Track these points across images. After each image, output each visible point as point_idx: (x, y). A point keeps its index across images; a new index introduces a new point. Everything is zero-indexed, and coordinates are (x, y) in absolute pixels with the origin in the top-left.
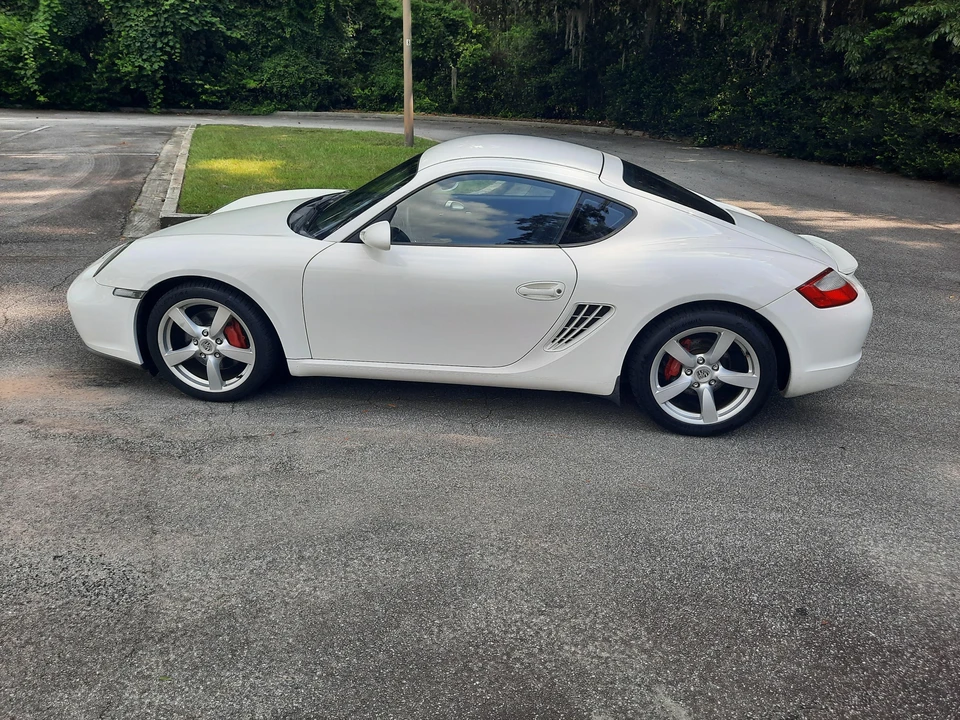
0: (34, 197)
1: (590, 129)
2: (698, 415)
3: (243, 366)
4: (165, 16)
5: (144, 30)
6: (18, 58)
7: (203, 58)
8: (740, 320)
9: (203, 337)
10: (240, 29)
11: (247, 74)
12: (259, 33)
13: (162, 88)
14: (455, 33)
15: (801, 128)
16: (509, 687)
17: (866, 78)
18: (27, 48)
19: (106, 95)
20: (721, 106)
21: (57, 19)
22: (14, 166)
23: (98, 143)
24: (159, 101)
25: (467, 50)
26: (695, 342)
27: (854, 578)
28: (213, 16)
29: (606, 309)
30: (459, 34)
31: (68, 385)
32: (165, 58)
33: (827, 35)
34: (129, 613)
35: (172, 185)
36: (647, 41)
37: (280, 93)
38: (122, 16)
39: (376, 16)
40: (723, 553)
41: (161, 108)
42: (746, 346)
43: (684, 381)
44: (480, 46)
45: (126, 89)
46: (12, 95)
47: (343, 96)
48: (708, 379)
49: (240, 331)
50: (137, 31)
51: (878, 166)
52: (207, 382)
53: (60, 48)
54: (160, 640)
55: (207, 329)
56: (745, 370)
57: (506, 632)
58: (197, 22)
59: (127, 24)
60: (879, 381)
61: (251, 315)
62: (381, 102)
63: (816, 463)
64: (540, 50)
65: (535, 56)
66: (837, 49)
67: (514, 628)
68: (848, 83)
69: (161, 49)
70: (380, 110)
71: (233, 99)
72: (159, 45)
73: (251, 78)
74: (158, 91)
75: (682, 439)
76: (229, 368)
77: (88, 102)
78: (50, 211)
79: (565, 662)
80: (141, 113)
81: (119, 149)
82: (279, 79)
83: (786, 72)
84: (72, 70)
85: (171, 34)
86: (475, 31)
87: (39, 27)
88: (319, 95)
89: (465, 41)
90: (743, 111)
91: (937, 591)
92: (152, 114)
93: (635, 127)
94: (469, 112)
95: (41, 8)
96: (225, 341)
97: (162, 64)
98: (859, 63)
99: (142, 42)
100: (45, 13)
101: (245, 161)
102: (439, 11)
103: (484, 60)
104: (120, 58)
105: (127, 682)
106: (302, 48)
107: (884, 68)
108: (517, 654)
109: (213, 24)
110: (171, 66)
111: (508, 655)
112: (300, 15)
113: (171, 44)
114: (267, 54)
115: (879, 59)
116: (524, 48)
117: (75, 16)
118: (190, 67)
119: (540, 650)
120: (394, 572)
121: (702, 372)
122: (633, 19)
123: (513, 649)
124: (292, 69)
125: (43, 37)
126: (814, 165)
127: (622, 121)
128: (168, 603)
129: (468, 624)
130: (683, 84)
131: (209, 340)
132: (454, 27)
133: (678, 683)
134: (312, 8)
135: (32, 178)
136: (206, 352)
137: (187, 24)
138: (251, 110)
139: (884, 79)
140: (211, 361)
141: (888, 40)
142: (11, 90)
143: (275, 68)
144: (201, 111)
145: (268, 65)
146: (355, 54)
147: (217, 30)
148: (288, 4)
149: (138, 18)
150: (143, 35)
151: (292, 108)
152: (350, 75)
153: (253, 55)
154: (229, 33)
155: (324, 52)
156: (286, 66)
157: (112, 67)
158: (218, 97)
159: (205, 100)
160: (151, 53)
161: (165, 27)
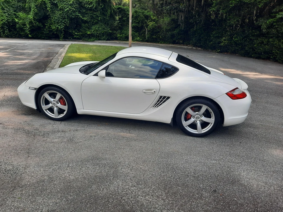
0: (21, 62)
1: (185, 47)
2: (196, 131)
3: (64, 111)
4: (65, 13)
5: (59, 17)
6: (24, 25)
7: (75, 25)
8: (208, 102)
9: (53, 102)
10: (86, 17)
11: (87, 30)
12: (91, 18)
13: (63, 33)
14: (147, 19)
15: (248, 48)
16: (120, 207)
17: (268, 33)
18: (27, 22)
19: (48, 35)
20: (224, 41)
21: (36, 14)
22: (18, 54)
23: (43, 48)
24: (62, 37)
25: (151, 24)
26: (196, 109)
27: (234, 182)
28: (79, 13)
29: (168, 98)
30: (148, 19)
31: (16, 114)
32: (65, 25)
33: (256, 20)
34: (15, 179)
35: (59, 60)
36: (203, 22)
37: (97, 36)
38: (53, 13)
39: (125, 14)
40: (195, 172)
41: (63, 39)
42: (210, 110)
43: (192, 120)
44: (154, 23)
45: (53, 34)
46: (22, 35)
47: (114, 36)
48: (199, 120)
49: (64, 101)
50: (57, 17)
51: (271, 60)
52: (54, 115)
53: (36, 22)
54: (22, 187)
55: (54, 99)
56: (211, 118)
57: (122, 191)
58: (74, 15)
59: (55, 15)
60: (257, 123)
61: (66, 96)
62: (125, 39)
63: (231, 147)
64: (172, 24)
65: (170, 26)
66: (259, 25)
67: (125, 190)
68: (262, 35)
69: (64, 22)
70: (125, 41)
71: (83, 37)
72: (63, 21)
73: (89, 31)
74: (62, 34)
75: (191, 138)
76: (61, 111)
77: (43, 37)
78: (25, 66)
79: (138, 201)
80: (57, 40)
81: (48, 50)
82: (96, 31)
83: (244, 32)
84: (39, 28)
85: (67, 18)
86: (153, 19)
87: (31, 16)
88: (107, 36)
89: (150, 21)
90: (231, 43)
91: (260, 187)
92: (60, 40)
93: (199, 47)
94: (151, 42)
95: (32, 11)
96: (59, 103)
97: (64, 27)
98: (266, 29)
99: (58, 21)
100: (32, 12)
101: (82, 54)
102: (143, 13)
103: (156, 27)
104: (52, 25)
105: (8, 199)
106: (103, 23)
107: (273, 30)
108: (124, 198)
109: (79, 16)
110: (66, 27)
111: (121, 198)
112: (103, 13)
113: (66, 21)
114: (94, 24)
115: (272, 28)
116: (167, 23)
117: (40, 13)
118: (72, 28)
119: (132, 197)
120: (94, 172)
121: (198, 118)
122: (198, 15)
123: (123, 197)
124: (100, 29)
125: (32, 19)
126: (252, 59)
127: (195, 45)
128: (27, 177)
129: (112, 188)
130: (213, 34)
131: (55, 103)
132: (147, 17)
133: (171, 210)
134: (107, 11)
135: (22, 57)
136: (54, 106)
137: (71, 16)
138: (88, 40)
139: (274, 34)
140: (55, 109)
141: (274, 22)
142: (22, 33)
143: (95, 28)
144: (74, 40)
145: (93, 27)
146: (119, 25)
147: (80, 17)
148: (100, 10)
149: (58, 14)
150: (59, 19)
151: (100, 40)
152: (117, 31)
153: (89, 25)
154: (83, 18)
155: (109, 24)
156: (99, 28)
157: (50, 27)
158: (79, 36)
159: (75, 37)
160: (61, 24)
161: (65, 16)
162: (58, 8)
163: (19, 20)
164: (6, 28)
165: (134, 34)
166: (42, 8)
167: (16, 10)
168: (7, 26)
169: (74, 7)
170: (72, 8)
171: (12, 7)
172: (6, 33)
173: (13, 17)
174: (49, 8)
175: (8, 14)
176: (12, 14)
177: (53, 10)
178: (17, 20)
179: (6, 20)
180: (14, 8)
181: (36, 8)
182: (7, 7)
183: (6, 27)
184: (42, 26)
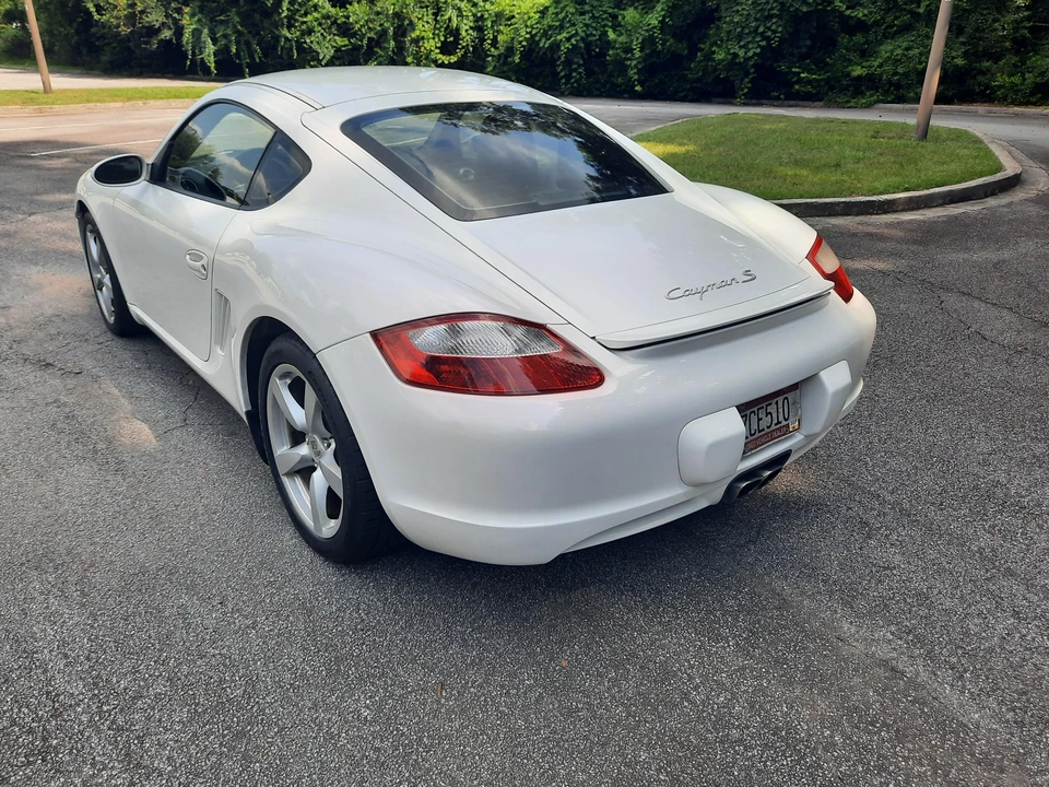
5: (749, 15)
6: (628, 50)
7: (809, 43)
10: (865, 7)
11: (857, 60)
12: (888, 11)
13: (751, 77)
18: (638, 39)
19: (699, 85)
21: (672, 9)
24: (746, 90)
32: (764, 43)
37: (890, 82)
41: (747, 98)
45: (717, 79)
46: (620, 86)
47: (980, 85)
50: (741, 15)
53: (668, 37)
59: (735, 9)
69: (762, 34)
71: (832, 88)
72: (761, 29)
73: (859, 64)
74: (747, 80)
77: (681, 92)
80: (719, 103)
82: (893, 64)
84: (676, 61)
85: (776, 16)
87: (653, 19)
92: (734, 105)
97: (758, 50)
99: (743, 28)
100: (662, 4)
104: (719, 46)
109: (831, 3)
110: (770, 54)
113: (774, 27)
114: (888, 36)
118: (791, 54)
124: (914, 52)
125: (655, 27)
137: (797, 4)
138: (847, 102)
142: (619, 81)
143: (892, 51)
144: (791, 102)
145: (886, 49)
146: (1016, 29)
147: (834, 10)
150: (747, 20)
151: (900, 100)
152: (996, 58)
153: (871, 37)
154: (848, 12)
155: (969, 30)
156: (907, 49)
157: (709, 56)
158: (813, 87)
159: (798, 91)
160: (750, 39)
161: (772, 9)
163: (618, 36)
164: (577, 63)
168: (583, 57)
172: (576, 81)
173: (605, 26)
175: (593, 17)
176: (605, 16)
178: (612, 35)
179: (582, 38)
183: (576, 60)
184: (686, 52)
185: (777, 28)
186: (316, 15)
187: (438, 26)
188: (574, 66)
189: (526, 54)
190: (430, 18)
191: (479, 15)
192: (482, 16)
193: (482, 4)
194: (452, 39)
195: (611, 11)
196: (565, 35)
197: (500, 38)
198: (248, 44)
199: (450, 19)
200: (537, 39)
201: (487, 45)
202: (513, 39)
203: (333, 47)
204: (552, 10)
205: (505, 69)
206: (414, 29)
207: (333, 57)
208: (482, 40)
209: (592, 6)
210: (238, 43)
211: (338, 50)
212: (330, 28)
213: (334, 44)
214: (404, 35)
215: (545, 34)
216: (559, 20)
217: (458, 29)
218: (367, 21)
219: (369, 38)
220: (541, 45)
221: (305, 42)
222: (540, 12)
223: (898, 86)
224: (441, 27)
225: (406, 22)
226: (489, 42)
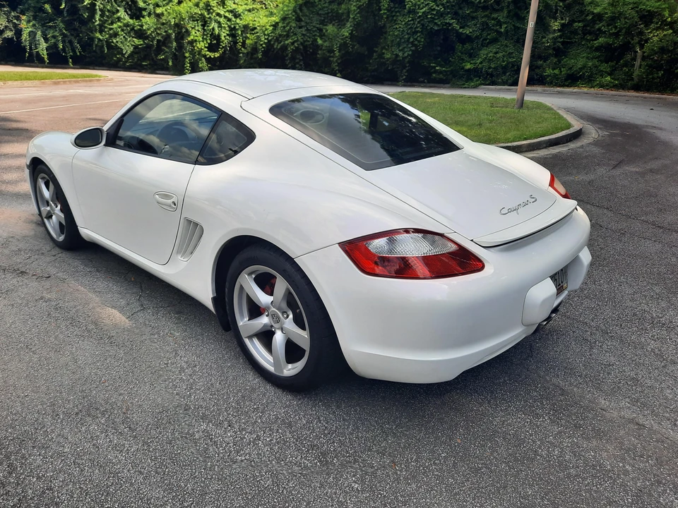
4: (418, 20)
5: (403, 30)
6: (331, 51)
7: (439, 48)
10: (470, 28)
11: (467, 59)
12: (483, 30)
13: (407, 69)
14: (648, 23)
18: (337, 44)
19: (376, 73)
21: (357, 26)
24: (404, 77)
25: (657, 36)
28: (452, 19)
29: (202, 229)
30: (652, 23)
32: (413, 48)
37: (487, 73)
38: (393, 22)
39: (582, 12)
41: (405, 82)
44: (671, 31)
45: (387, 70)
47: (537, 75)
50: (399, 31)
53: (355, 43)
56: (305, 328)
58: (439, 23)
59: (395, 27)
62: (566, 80)
69: (412, 43)
71: (454, 76)
72: (411, 40)
73: (469, 62)
74: (404, 71)
82: (488, 62)
84: (359, 57)
85: (420, 32)
86: (669, 19)
87: (346, 32)
89: (657, 29)
92: (398, 86)
94: (648, 90)
95: (350, 20)
97: (410, 53)
99: (401, 39)
100: (351, 22)
103: (673, 44)
104: (387, 50)
106: (512, 39)
109: (450, 24)
110: (416, 54)
112: (515, 15)
113: (419, 39)
114: (485, 45)
117: (367, 23)
118: (430, 55)
121: (275, 316)
125: (347, 37)
132: (648, 17)
137: (432, 25)
138: (464, 84)
143: (487, 54)
144: (431, 85)
145: (483, 53)
146: (555, 43)
147: (453, 29)
148: (508, 7)
149: (402, 22)
150: (403, 34)
151: (493, 83)
152: (545, 59)
153: (475, 46)
154: (461, 30)
156: (496, 53)
157: (381, 55)
158: (444, 75)
159: (435, 78)
160: (405, 46)
161: (417, 27)
162: (405, 8)
163: (324, 42)
164: (299, 59)
165: (596, 67)
166: (372, 12)
167: (324, 20)
168: (302, 55)
169: (443, 5)
170: (438, 6)
171: (318, 14)
173: (315, 35)
174: (384, 10)
175: (307, 30)
176: (314, 29)
177: (394, 14)
178: (320, 42)
179: (301, 43)
180: (321, 17)
181: (358, 13)
182: (307, 16)
183: (298, 57)
184: (366, 53)
185: (420, 39)
186: (119, 24)
187: (206, 33)
188: (297, 61)
189: (265, 53)
190: (200, 28)
191: (232, 26)
192: (235, 27)
193: (234, 20)
194: (215, 42)
195: (318, 26)
196: (290, 40)
197: (247, 41)
198: (71, 42)
199: (213, 29)
200: (272, 43)
201: (239, 46)
202: (256, 43)
203: (132, 45)
204: (280, 25)
205: (252, 61)
206: (189, 35)
207: (132, 52)
208: (235, 43)
209: (306, 23)
210: (63, 42)
211: (136, 47)
212: (129, 33)
213: (133, 43)
214: (182, 38)
215: (277, 40)
216: (286, 31)
217: (219, 35)
218: (155, 29)
219: (158, 40)
220: (275, 47)
221: (113, 42)
222: (273, 26)
223: (492, 75)
224: (208, 34)
225: (184, 30)
226: (240, 44)
